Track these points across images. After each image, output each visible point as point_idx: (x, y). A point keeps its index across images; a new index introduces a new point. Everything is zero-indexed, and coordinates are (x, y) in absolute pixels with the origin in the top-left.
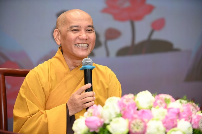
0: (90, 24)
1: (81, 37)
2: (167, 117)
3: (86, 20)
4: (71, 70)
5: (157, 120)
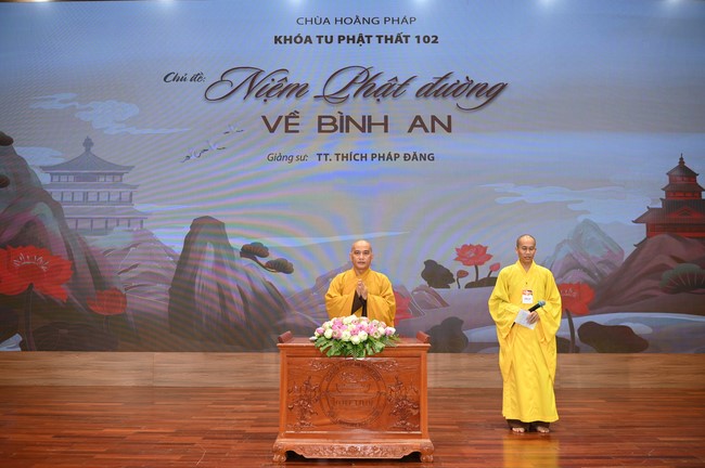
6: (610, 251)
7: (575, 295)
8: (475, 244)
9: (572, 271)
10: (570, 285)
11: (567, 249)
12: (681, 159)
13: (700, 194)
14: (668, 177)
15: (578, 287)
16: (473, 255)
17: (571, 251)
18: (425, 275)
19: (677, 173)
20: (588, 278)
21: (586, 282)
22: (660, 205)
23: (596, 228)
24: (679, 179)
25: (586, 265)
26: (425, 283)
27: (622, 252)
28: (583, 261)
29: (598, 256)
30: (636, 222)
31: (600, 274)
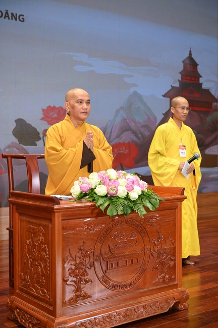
0: (88, 99)
1: (83, 108)
2: (128, 184)
3: (87, 96)
4: (76, 127)
5: (123, 186)
6: (149, 118)
7: (126, 152)
8: (57, 106)
9: (126, 133)
10: (124, 144)
11: (123, 114)
12: (190, 52)
13: (199, 79)
14: (182, 64)
15: (128, 145)
16: (55, 116)
17: (125, 116)
18: (16, 133)
19: (187, 62)
20: (135, 139)
21: (133, 141)
22: (177, 85)
23: (140, 98)
24: (188, 66)
25: (134, 128)
26: (15, 140)
27: (155, 119)
28: (132, 125)
29: (141, 121)
30: (164, 96)
31: (143, 136)
